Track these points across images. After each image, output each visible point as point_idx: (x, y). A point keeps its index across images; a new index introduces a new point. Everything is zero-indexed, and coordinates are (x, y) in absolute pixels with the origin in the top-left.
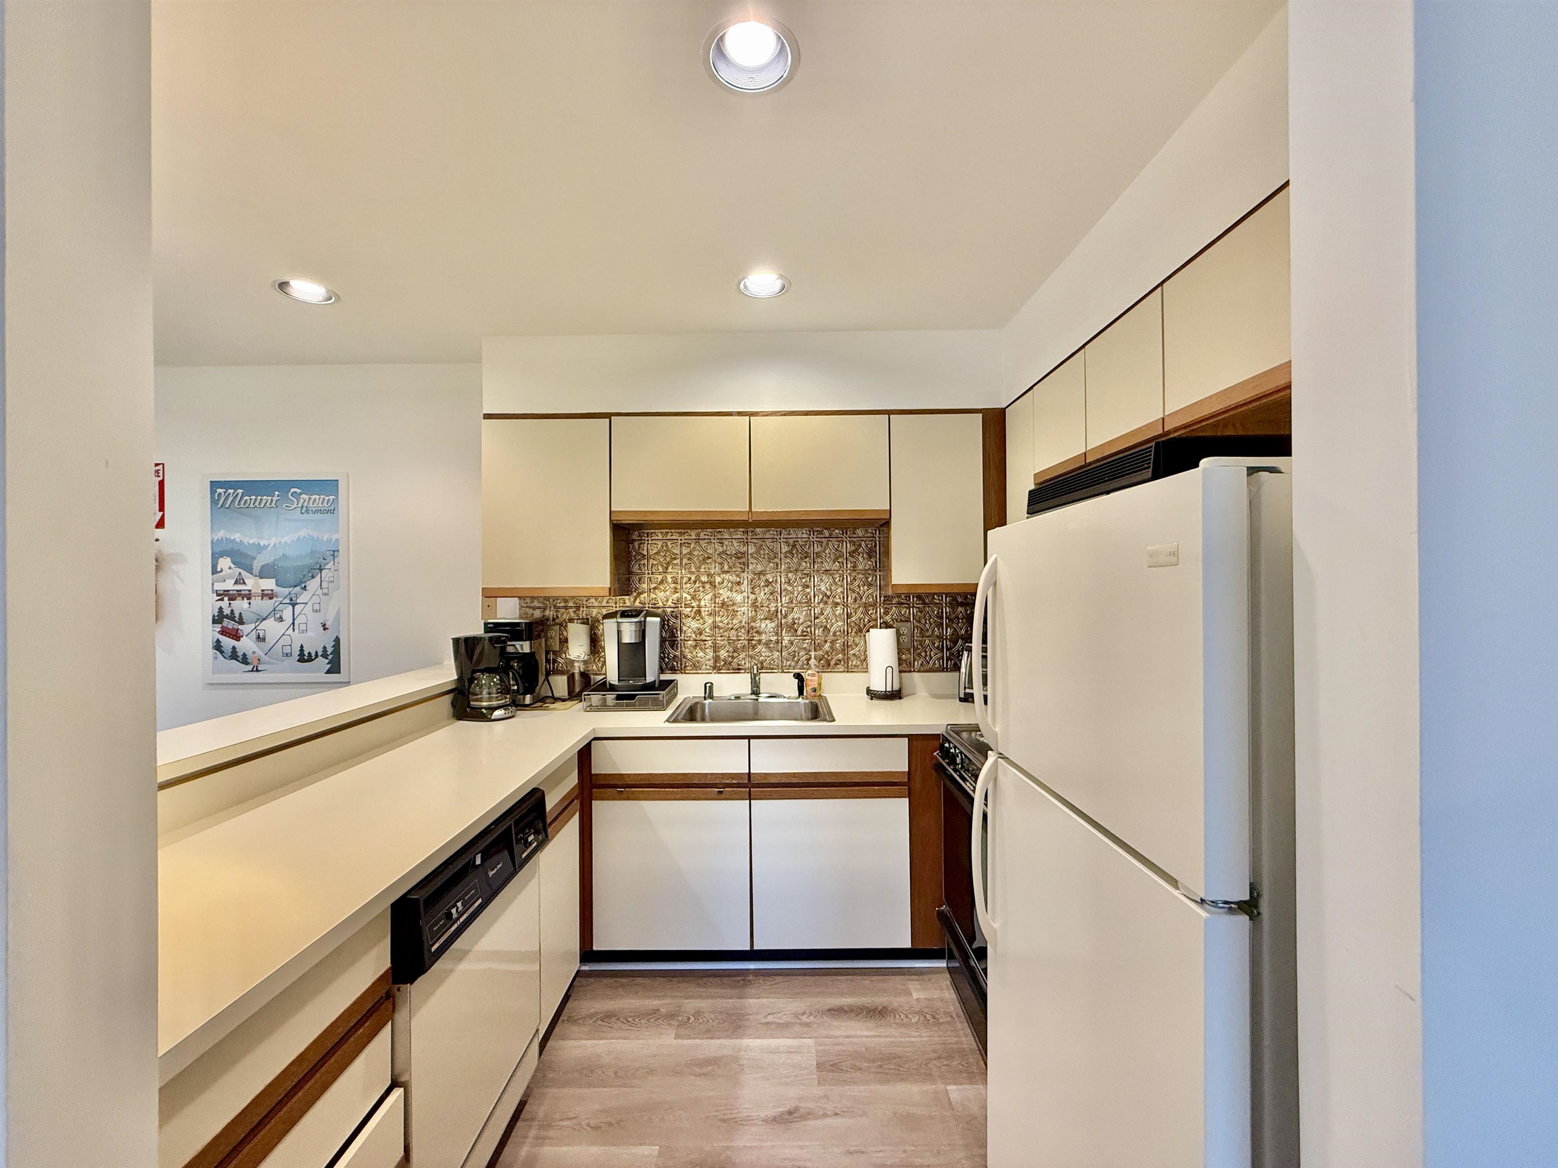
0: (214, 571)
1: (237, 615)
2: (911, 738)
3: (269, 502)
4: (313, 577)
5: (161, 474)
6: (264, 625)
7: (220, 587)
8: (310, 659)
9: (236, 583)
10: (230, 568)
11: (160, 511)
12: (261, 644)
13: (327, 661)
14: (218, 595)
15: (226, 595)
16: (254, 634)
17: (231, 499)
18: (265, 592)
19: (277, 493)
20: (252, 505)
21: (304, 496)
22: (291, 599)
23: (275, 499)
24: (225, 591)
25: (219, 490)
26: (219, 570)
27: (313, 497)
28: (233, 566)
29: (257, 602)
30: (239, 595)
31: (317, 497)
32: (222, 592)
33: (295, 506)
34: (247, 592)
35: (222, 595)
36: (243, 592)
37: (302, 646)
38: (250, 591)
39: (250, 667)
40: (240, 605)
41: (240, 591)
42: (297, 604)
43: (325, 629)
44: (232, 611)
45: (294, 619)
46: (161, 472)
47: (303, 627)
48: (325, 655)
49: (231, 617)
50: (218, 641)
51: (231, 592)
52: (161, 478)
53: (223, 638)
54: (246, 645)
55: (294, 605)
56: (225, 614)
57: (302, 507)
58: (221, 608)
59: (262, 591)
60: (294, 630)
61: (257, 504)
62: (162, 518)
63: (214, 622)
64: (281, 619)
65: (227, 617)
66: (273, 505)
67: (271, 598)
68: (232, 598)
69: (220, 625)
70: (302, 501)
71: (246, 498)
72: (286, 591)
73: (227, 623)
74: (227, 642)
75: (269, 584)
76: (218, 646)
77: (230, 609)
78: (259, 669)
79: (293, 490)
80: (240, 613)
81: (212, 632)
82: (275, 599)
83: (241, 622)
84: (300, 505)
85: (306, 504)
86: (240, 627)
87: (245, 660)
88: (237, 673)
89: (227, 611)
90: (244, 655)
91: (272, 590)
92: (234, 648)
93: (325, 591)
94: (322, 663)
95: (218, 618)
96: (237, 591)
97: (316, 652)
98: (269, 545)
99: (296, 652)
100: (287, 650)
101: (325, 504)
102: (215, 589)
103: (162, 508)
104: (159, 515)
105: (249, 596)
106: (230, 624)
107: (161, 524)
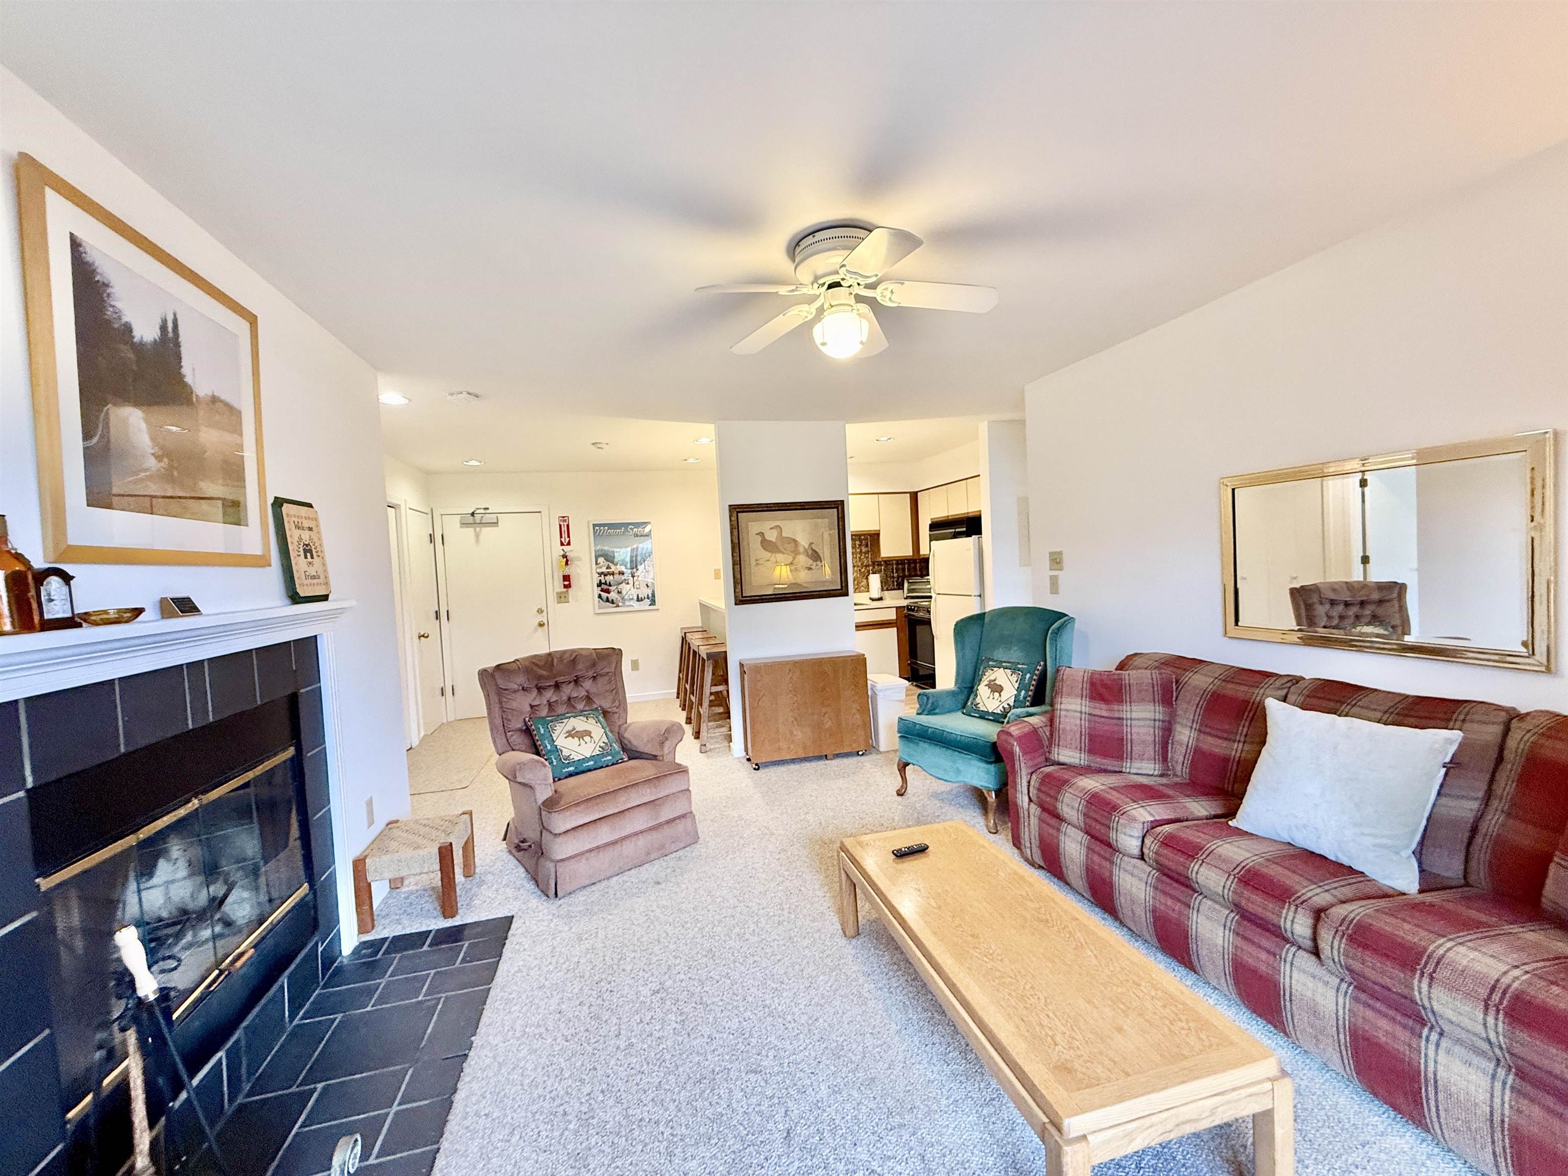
0: (597, 564)
1: (608, 583)
2: (897, 608)
3: (620, 532)
4: (641, 564)
5: (567, 521)
6: (620, 586)
7: (600, 570)
8: (642, 600)
9: (607, 568)
10: (603, 562)
11: (568, 538)
12: (620, 595)
13: (649, 600)
15: (602, 574)
16: (616, 591)
17: (602, 531)
19: (623, 528)
20: (612, 534)
21: (635, 529)
22: (632, 575)
23: (622, 531)
24: (602, 572)
25: (597, 528)
27: (639, 530)
28: (605, 561)
29: (617, 576)
30: (609, 574)
31: (641, 529)
33: (632, 533)
34: (612, 572)
35: (600, 574)
36: (610, 572)
37: (638, 595)
39: (615, 605)
40: (609, 578)
42: (635, 576)
43: (648, 587)
44: (606, 581)
45: (634, 584)
47: (638, 587)
48: (648, 598)
49: (605, 584)
50: (600, 594)
51: (605, 573)
52: (567, 523)
53: (602, 594)
54: (613, 595)
55: (633, 577)
58: (600, 580)
59: (619, 571)
60: (634, 588)
61: (614, 533)
62: (569, 541)
63: (598, 586)
64: (628, 583)
65: (603, 583)
66: (622, 533)
67: (623, 575)
68: (605, 575)
69: (601, 587)
70: (634, 531)
71: (609, 531)
72: (630, 571)
73: (603, 586)
74: (604, 595)
76: (600, 596)
78: (619, 606)
79: (630, 527)
80: (610, 582)
81: (597, 591)
82: (625, 575)
83: (610, 585)
85: (636, 533)
86: (610, 588)
87: (613, 602)
88: (611, 609)
89: (603, 581)
90: (613, 600)
91: (623, 571)
92: (608, 597)
93: (647, 570)
94: (648, 602)
95: (599, 585)
96: (608, 572)
97: (644, 597)
99: (635, 598)
100: (632, 597)
101: (644, 533)
102: (597, 572)
103: (569, 536)
104: (567, 540)
105: (613, 574)
106: (605, 587)
107: (569, 544)
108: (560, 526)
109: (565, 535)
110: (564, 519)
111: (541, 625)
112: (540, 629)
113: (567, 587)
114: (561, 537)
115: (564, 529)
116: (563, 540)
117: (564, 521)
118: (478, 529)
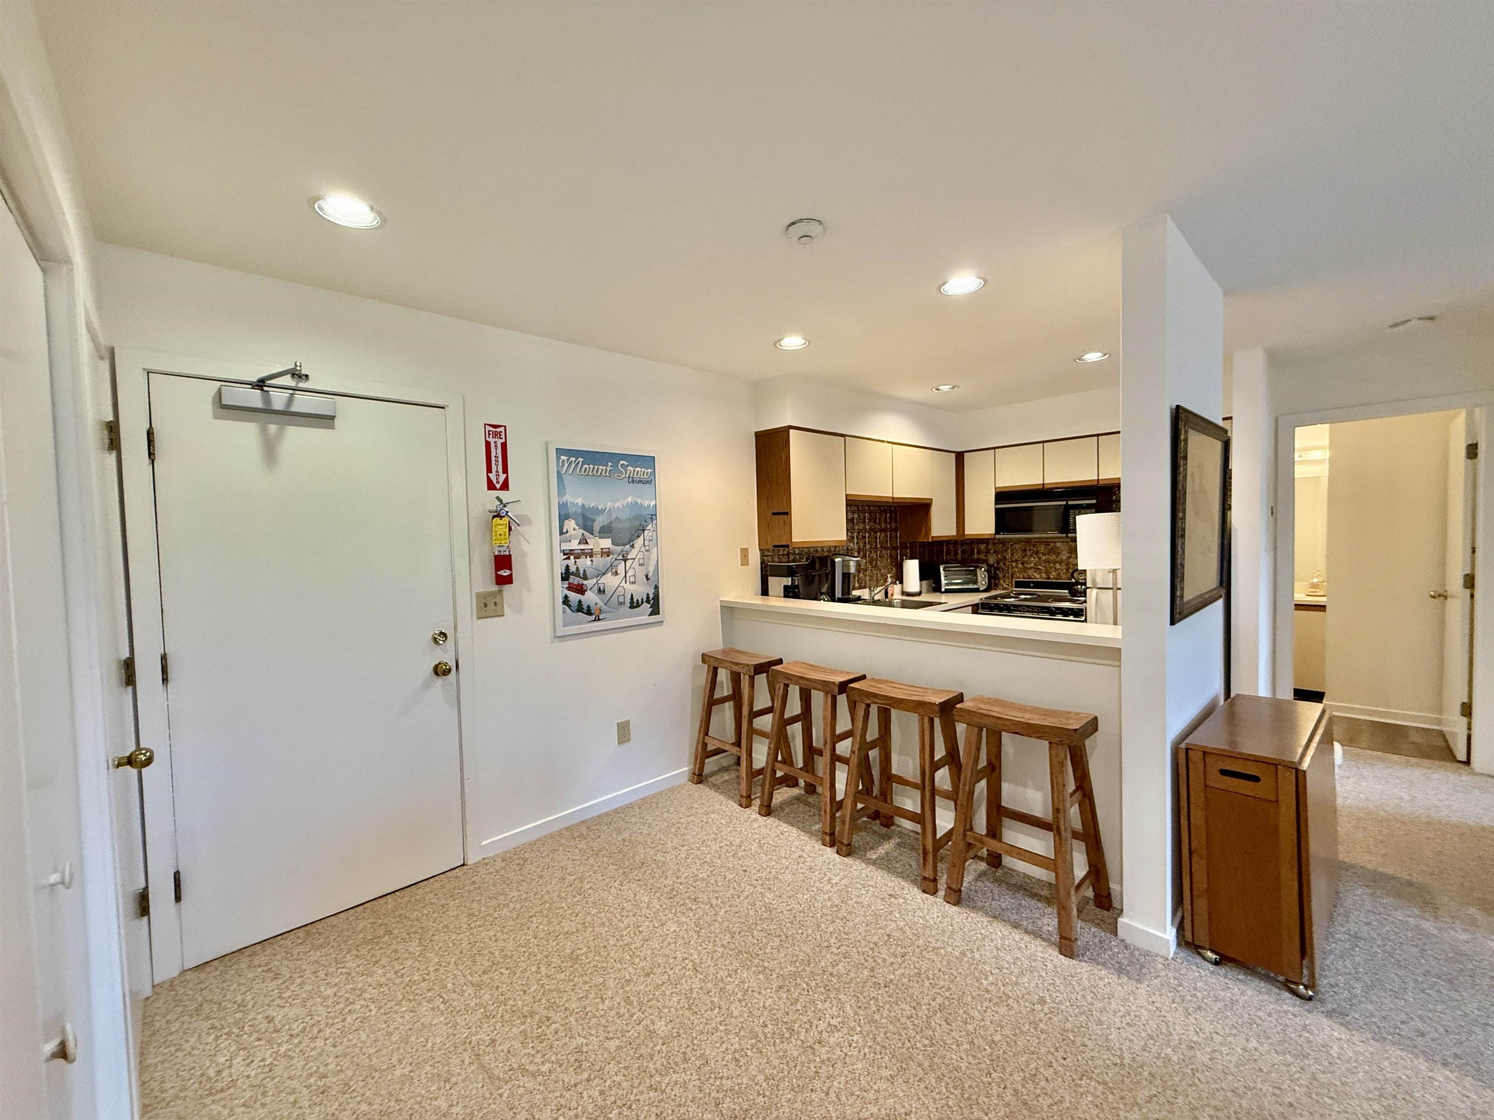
0: (561, 533)
1: (581, 572)
3: (604, 472)
4: (638, 537)
5: (503, 436)
6: (604, 580)
7: (566, 546)
8: (638, 606)
9: (580, 543)
10: (574, 529)
11: (504, 473)
12: (602, 596)
13: (650, 605)
14: (564, 554)
15: (572, 554)
16: (596, 588)
17: (573, 466)
18: (604, 550)
19: (610, 464)
20: (590, 473)
21: (630, 468)
22: (623, 556)
23: (609, 469)
24: (570, 550)
25: (563, 458)
26: (565, 531)
27: (636, 469)
28: (577, 527)
29: (597, 559)
30: (583, 554)
31: (640, 469)
32: (568, 552)
33: (624, 476)
34: (590, 551)
35: (567, 554)
36: (586, 551)
37: (632, 595)
38: (592, 549)
39: (593, 617)
40: (585, 563)
41: (584, 550)
42: (628, 559)
43: (648, 579)
44: (577, 568)
45: (626, 573)
46: (503, 434)
47: (632, 580)
48: (648, 601)
49: (577, 574)
50: (566, 597)
51: (576, 551)
52: (503, 440)
53: (571, 595)
54: (590, 598)
55: (625, 560)
56: (571, 571)
57: (629, 477)
58: (567, 566)
59: (602, 549)
60: (626, 582)
61: (595, 472)
62: (506, 480)
63: (563, 579)
64: (616, 573)
65: (573, 574)
66: (607, 474)
67: (608, 556)
68: (577, 557)
69: (567, 582)
70: (628, 472)
71: (586, 466)
72: (619, 548)
73: (571, 579)
74: (574, 597)
75: (606, 543)
76: (566, 601)
77: (576, 566)
78: (600, 618)
79: (622, 462)
80: (585, 570)
81: (561, 589)
82: (611, 556)
83: (585, 578)
84: (627, 476)
85: (631, 475)
86: (585, 582)
87: (589, 612)
89: (573, 569)
90: (589, 607)
91: (609, 549)
92: (580, 601)
93: (647, 548)
94: (646, 607)
95: (566, 576)
96: (581, 550)
97: (642, 599)
98: (606, 509)
99: (628, 601)
100: (621, 599)
101: (645, 476)
102: (562, 549)
103: (505, 470)
104: (502, 477)
105: (591, 554)
106: (574, 580)
107: (505, 486)
108: (488, 444)
109: (496, 466)
110: (495, 430)
111: (441, 671)
112: (440, 681)
113: (504, 581)
114: (489, 470)
115: (496, 452)
116: (493, 476)
117: (497, 435)
118: (273, 428)
